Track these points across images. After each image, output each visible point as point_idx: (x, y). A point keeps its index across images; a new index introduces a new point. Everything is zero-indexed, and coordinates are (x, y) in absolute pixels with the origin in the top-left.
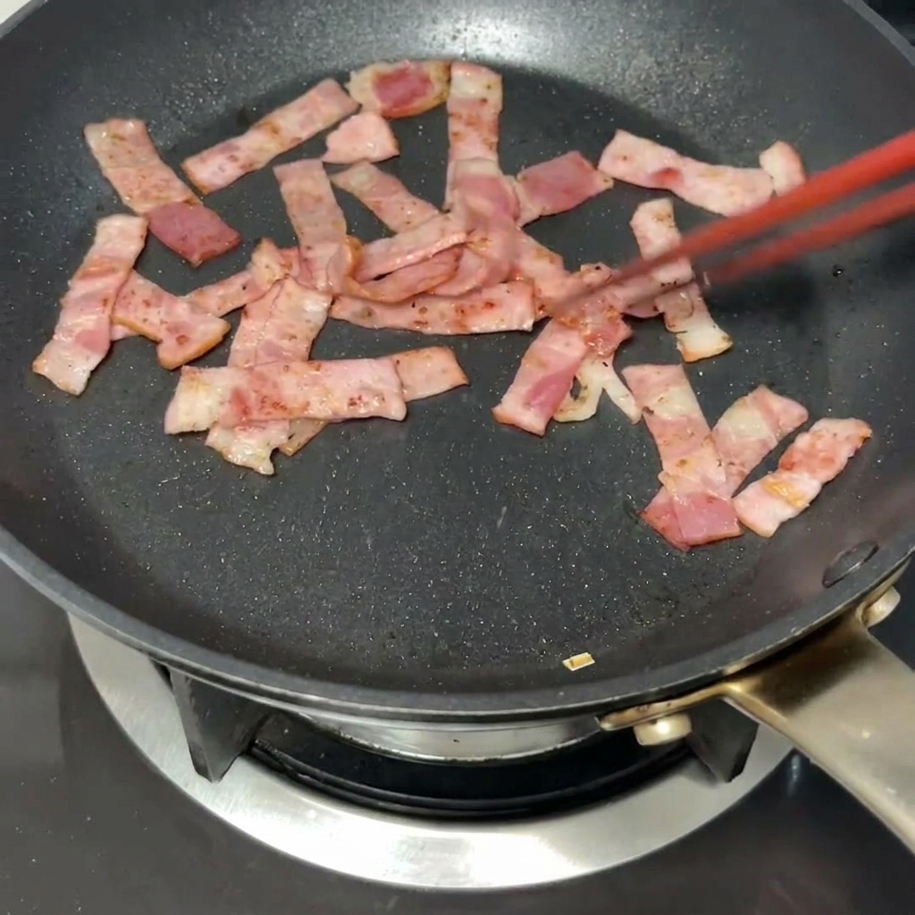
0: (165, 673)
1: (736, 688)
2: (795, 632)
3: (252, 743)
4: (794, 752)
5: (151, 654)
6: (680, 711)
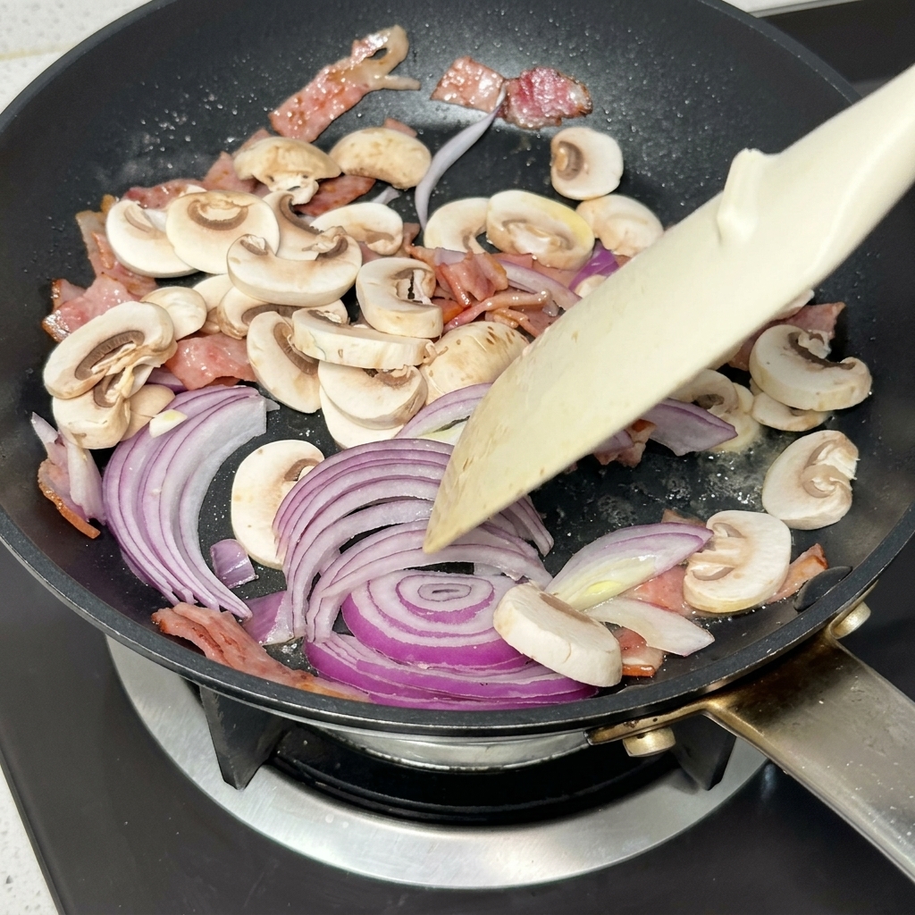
0: (195, 690)
1: (717, 705)
2: (770, 653)
3: (274, 754)
4: (769, 762)
5: (183, 673)
6: (666, 726)
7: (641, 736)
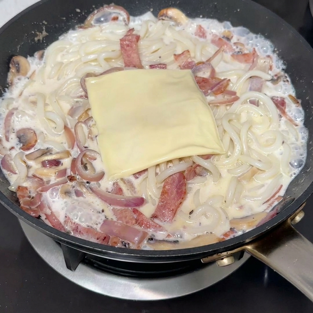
1: (249, 247)
6: (231, 255)
7: (222, 259)
